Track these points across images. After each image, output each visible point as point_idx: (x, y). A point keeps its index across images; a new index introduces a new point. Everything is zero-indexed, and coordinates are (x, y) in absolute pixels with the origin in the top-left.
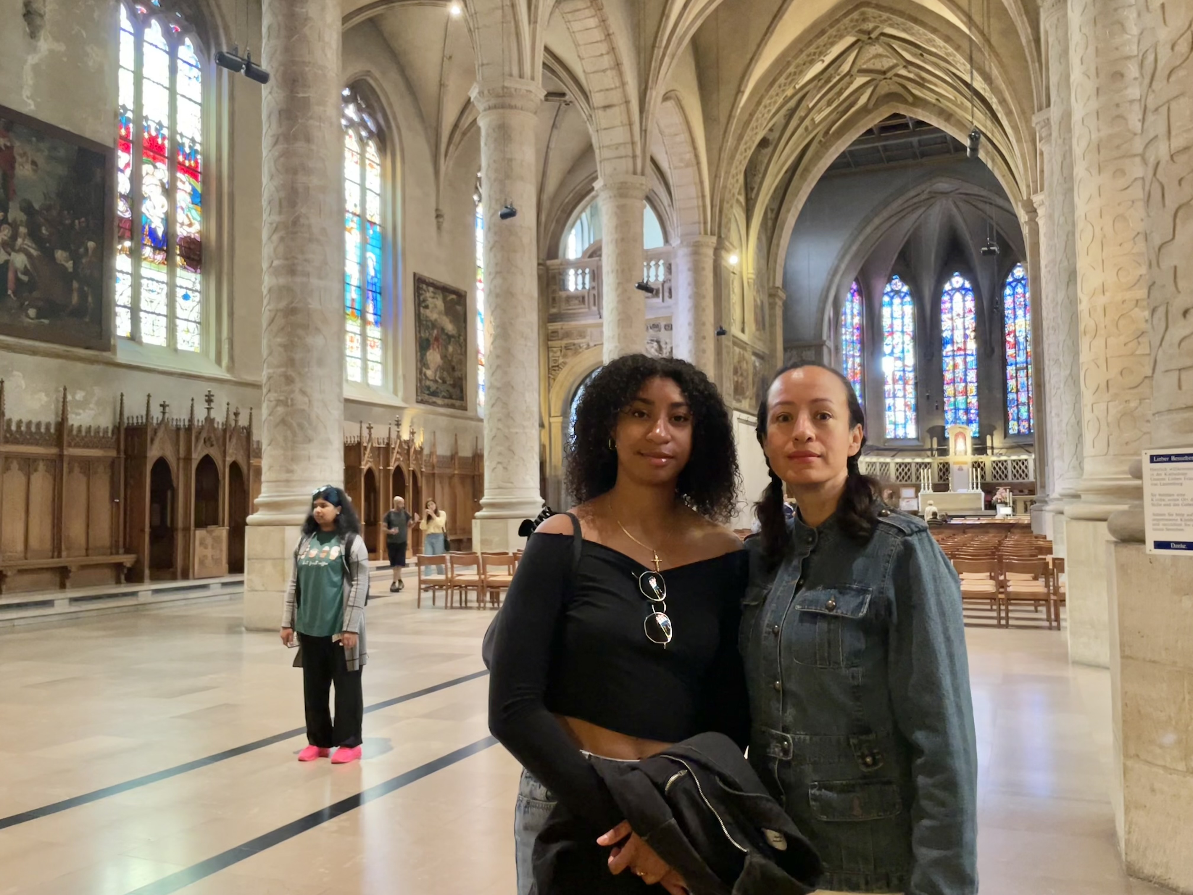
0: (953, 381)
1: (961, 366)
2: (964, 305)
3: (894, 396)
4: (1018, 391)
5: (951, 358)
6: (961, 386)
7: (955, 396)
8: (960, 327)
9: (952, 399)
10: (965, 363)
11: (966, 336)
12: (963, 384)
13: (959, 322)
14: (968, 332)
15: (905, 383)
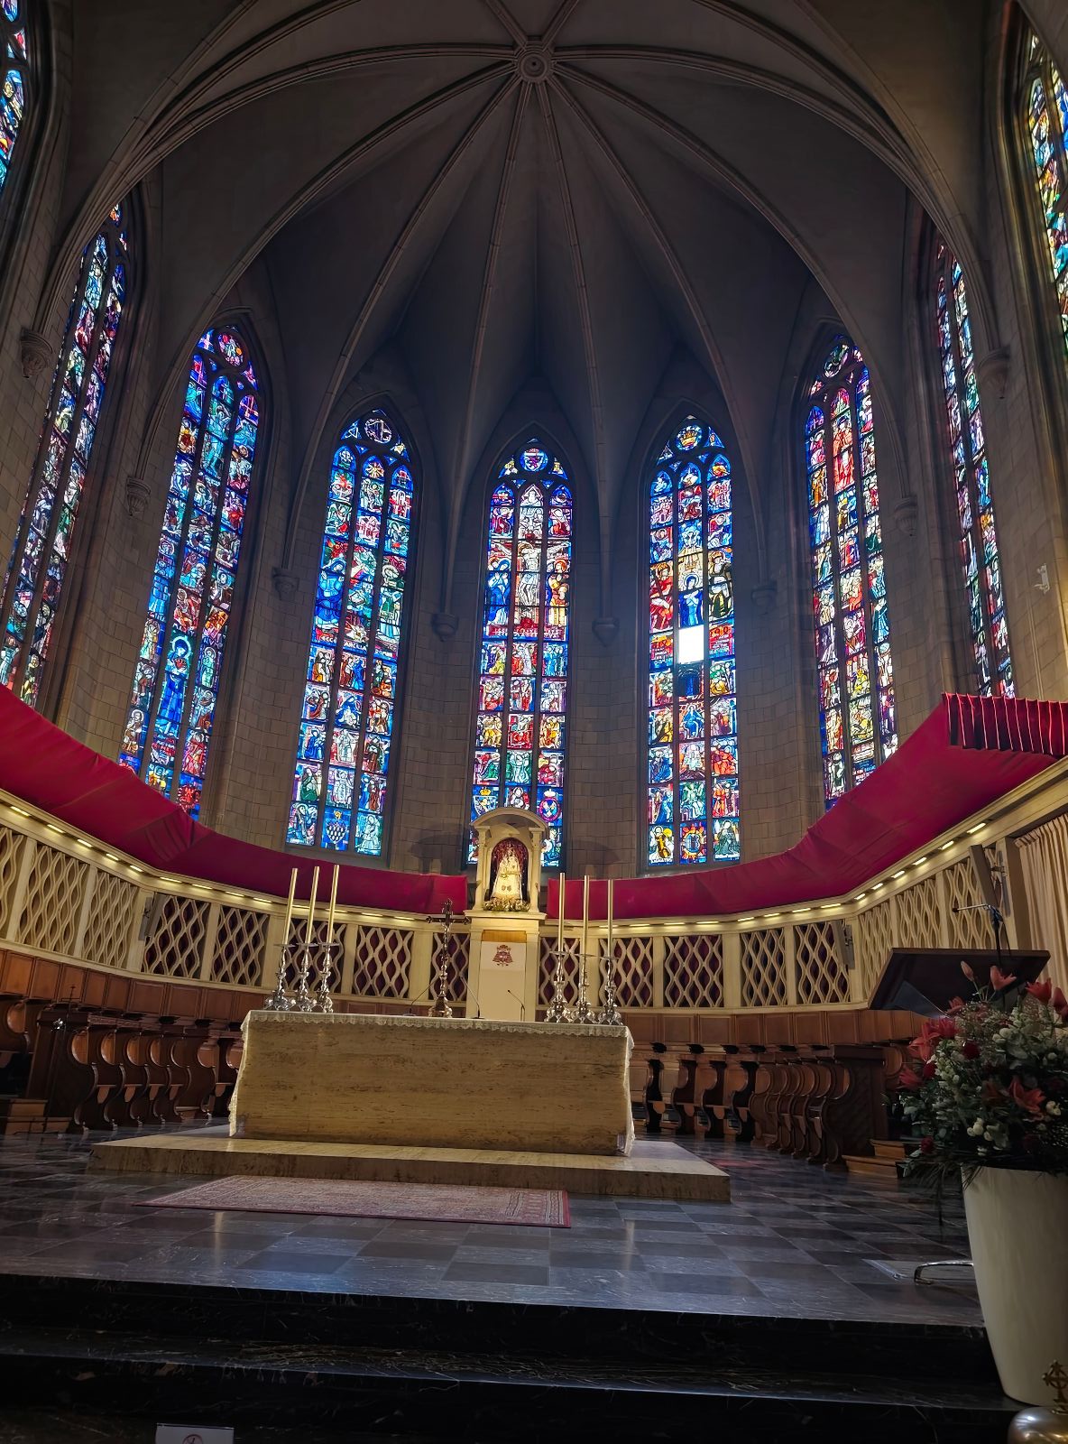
0: (503, 709)
1: (528, 670)
2: (547, 516)
3: (332, 722)
4: (677, 741)
5: (503, 644)
6: (523, 723)
7: (504, 749)
8: (533, 566)
9: (496, 755)
10: (538, 659)
11: (545, 592)
12: (529, 717)
13: (531, 556)
14: (552, 583)
15: (369, 692)
